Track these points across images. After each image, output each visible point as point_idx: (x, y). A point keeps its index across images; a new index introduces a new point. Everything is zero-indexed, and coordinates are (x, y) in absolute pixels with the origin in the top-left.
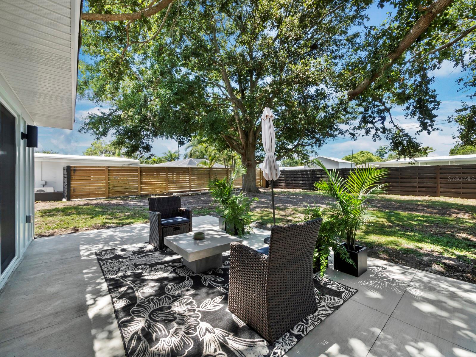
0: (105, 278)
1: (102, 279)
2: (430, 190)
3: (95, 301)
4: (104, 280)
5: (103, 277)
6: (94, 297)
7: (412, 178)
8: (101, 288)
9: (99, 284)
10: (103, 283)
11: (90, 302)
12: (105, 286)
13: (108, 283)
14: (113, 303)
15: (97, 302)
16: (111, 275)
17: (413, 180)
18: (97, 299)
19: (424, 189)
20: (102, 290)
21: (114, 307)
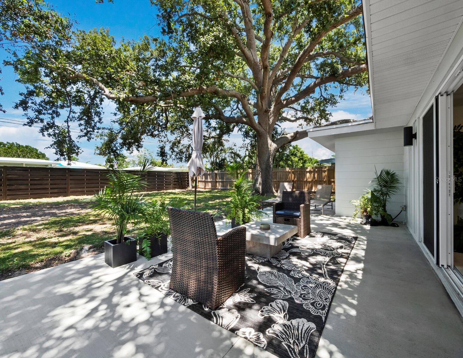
0: (337, 285)
1: (341, 286)
2: (62, 191)
3: (356, 271)
4: (340, 284)
5: (338, 288)
6: (355, 274)
7: (44, 180)
8: (347, 278)
9: (346, 282)
10: (342, 281)
11: (361, 272)
12: (343, 277)
13: (339, 278)
14: (346, 264)
15: (355, 269)
16: (330, 284)
17: (45, 182)
18: (355, 271)
19: (56, 191)
20: (347, 276)
21: (347, 261)
